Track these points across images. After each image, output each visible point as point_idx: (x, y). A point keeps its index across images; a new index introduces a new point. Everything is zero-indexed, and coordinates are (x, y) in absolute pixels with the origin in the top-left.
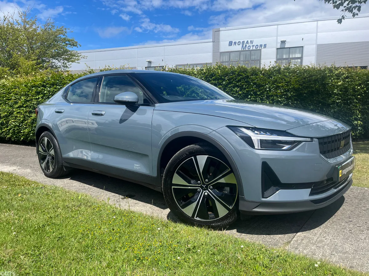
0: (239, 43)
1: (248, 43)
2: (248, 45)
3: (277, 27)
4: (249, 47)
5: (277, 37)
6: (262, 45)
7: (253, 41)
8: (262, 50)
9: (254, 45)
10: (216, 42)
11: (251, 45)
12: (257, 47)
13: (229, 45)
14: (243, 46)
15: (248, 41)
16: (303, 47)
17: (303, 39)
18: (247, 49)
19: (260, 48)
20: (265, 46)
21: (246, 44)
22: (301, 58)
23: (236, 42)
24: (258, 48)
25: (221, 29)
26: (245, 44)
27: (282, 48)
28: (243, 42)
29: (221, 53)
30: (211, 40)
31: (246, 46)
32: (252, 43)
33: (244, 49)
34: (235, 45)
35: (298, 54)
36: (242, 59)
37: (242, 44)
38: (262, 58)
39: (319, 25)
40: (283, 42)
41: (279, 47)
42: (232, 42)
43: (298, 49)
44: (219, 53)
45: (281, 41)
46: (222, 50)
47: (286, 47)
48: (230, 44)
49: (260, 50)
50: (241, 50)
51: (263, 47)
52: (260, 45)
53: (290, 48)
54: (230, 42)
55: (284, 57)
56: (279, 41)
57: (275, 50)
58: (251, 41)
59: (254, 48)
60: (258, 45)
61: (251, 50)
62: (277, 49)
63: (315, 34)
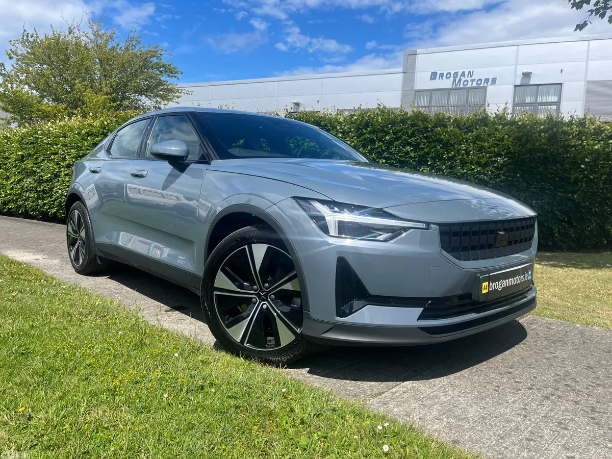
0: (448, 76)
1: (464, 76)
2: (463, 79)
3: (518, 49)
4: (465, 83)
5: (516, 65)
6: (489, 79)
7: (473, 72)
9: (475, 80)
11: (469, 79)
12: (479, 82)
13: (432, 79)
14: (455, 81)
15: (463, 72)
16: (561, 84)
18: (461, 86)
19: (484, 84)
20: (494, 81)
21: (460, 76)
22: (557, 104)
23: (443, 73)
24: (482, 85)
26: (458, 77)
27: (524, 85)
28: (456, 73)
31: (460, 80)
32: (471, 76)
33: (456, 85)
34: (442, 78)
35: (552, 97)
37: (453, 77)
39: (591, 47)
40: (527, 75)
42: (437, 73)
43: (552, 88)
45: (523, 73)
47: (531, 83)
48: (434, 76)
51: (489, 84)
52: (485, 79)
53: (538, 85)
54: (432, 73)
55: (528, 100)
56: (520, 73)
57: (511, 87)
58: (470, 72)
59: (474, 85)
60: (481, 80)
61: (468, 87)
62: (515, 86)
63: (584, 64)
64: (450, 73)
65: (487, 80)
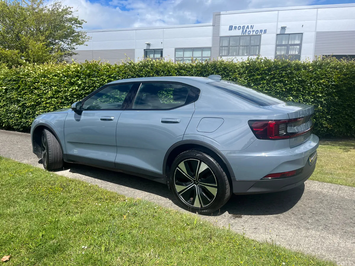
0: (239, 28)
1: (248, 28)
2: (248, 30)
3: (278, 13)
4: (249, 33)
5: (277, 22)
6: (262, 30)
7: (253, 26)
8: (262, 35)
9: (254, 31)
10: (216, 26)
11: (251, 30)
12: (257, 32)
13: (229, 30)
14: (243, 31)
15: (248, 26)
16: (302, 33)
17: (303, 25)
18: (247, 34)
19: (260, 33)
20: (265, 31)
21: (246, 28)
22: (300, 45)
23: (236, 27)
24: (259, 34)
25: (222, 13)
27: (282, 34)
28: (244, 27)
29: (221, 37)
30: (211, 24)
31: (246, 31)
32: (252, 28)
33: (244, 34)
34: (236, 29)
35: (297, 41)
36: (241, 44)
37: (242, 29)
38: (261, 44)
39: (318, 12)
40: (283, 28)
41: (279, 33)
42: (232, 26)
43: (297, 36)
44: (219, 37)
45: (282, 27)
46: (222, 34)
47: (286, 33)
48: (231, 28)
49: (260, 35)
50: (241, 35)
51: (263, 33)
52: (260, 30)
53: (289, 34)
54: (230, 26)
55: (284, 43)
56: (280, 27)
57: (275, 35)
58: (251, 26)
59: (254, 33)
60: (258, 31)
61: (250, 35)
62: (277, 35)
63: (315, 22)
64: (240, 27)
65: (261, 31)
